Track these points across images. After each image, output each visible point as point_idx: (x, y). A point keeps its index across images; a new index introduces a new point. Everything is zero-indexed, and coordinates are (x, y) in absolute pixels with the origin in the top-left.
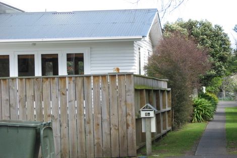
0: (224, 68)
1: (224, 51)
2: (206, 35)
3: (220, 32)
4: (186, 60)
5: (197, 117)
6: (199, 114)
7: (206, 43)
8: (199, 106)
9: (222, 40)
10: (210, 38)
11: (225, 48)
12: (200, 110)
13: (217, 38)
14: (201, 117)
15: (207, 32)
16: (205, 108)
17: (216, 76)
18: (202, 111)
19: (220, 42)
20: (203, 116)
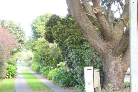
0: (21, 47)
1: (22, 37)
2: (11, 27)
3: (20, 26)
4: (4, 42)
5: (8, 75)
6: (9, 74)
7: (12, 32)
8: (9, 69)
9: (21, 31)
10: (14, 29)
11: (22, 35)
12: (10, 71)
13: (18, 29)
14: (11, 76)
15: (12, 26)
16: (13, 70)
17: (17, 52)
18: (11, 72)
19: (20, 32)
20: (11, 75)
